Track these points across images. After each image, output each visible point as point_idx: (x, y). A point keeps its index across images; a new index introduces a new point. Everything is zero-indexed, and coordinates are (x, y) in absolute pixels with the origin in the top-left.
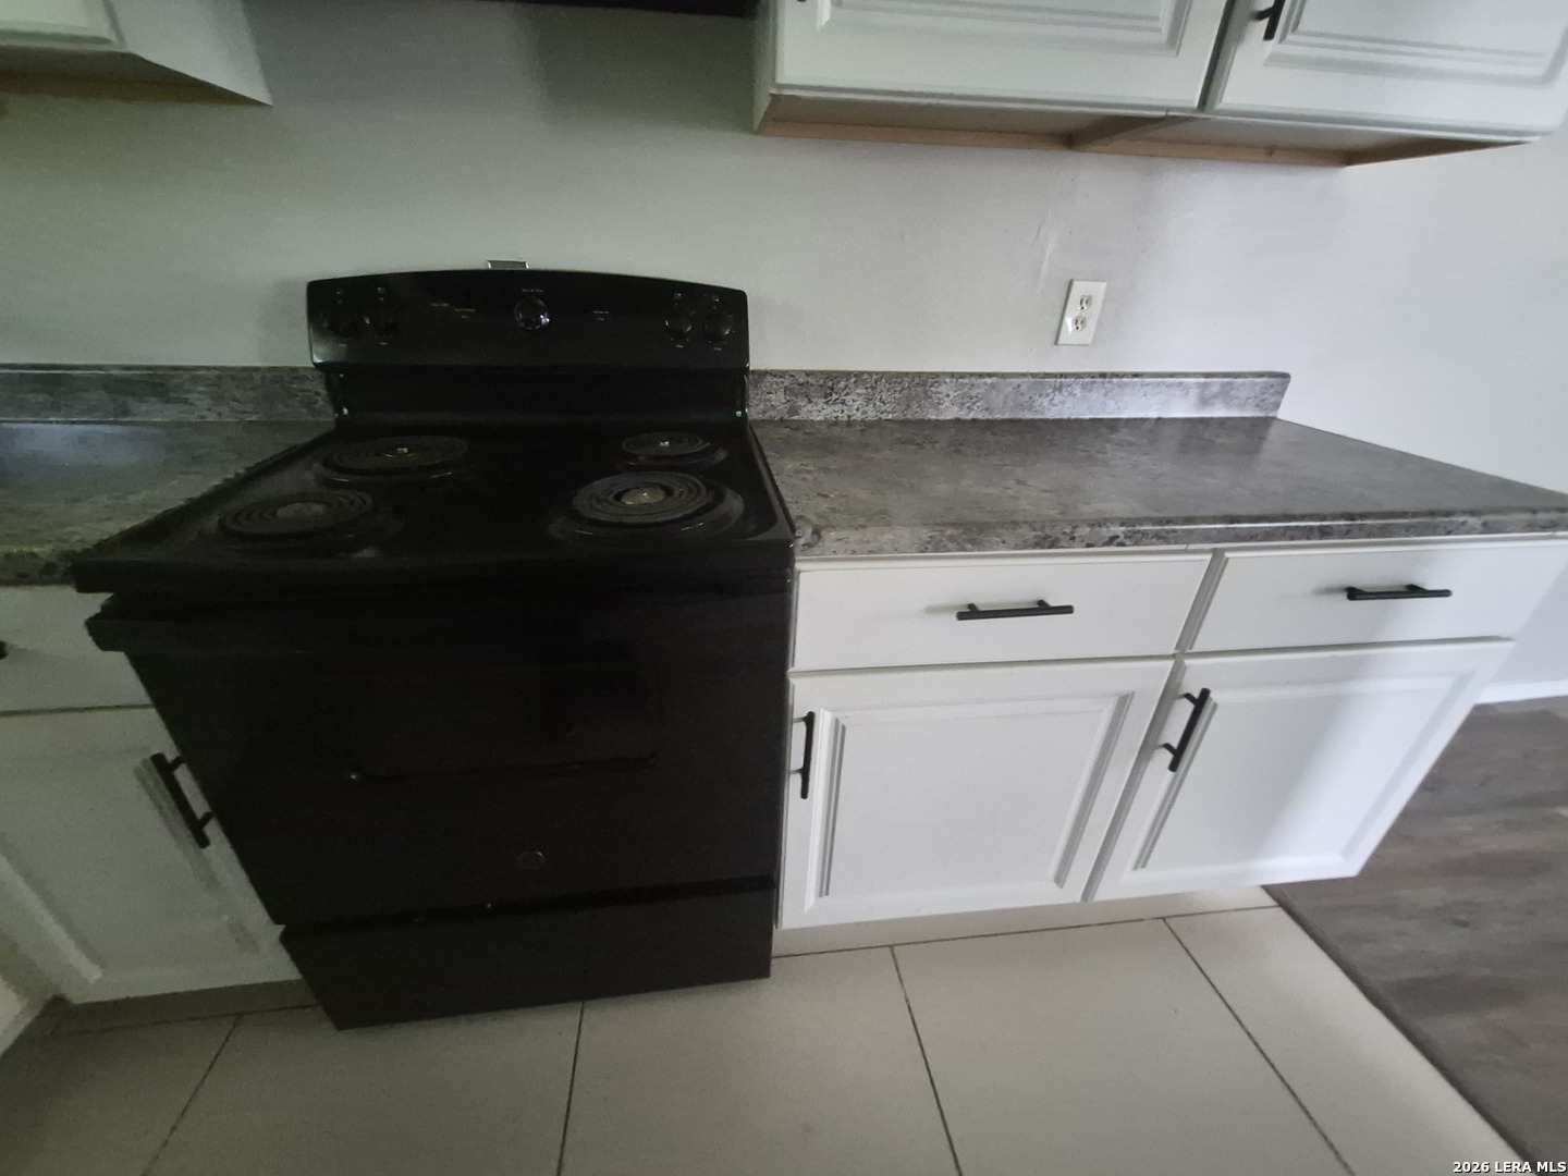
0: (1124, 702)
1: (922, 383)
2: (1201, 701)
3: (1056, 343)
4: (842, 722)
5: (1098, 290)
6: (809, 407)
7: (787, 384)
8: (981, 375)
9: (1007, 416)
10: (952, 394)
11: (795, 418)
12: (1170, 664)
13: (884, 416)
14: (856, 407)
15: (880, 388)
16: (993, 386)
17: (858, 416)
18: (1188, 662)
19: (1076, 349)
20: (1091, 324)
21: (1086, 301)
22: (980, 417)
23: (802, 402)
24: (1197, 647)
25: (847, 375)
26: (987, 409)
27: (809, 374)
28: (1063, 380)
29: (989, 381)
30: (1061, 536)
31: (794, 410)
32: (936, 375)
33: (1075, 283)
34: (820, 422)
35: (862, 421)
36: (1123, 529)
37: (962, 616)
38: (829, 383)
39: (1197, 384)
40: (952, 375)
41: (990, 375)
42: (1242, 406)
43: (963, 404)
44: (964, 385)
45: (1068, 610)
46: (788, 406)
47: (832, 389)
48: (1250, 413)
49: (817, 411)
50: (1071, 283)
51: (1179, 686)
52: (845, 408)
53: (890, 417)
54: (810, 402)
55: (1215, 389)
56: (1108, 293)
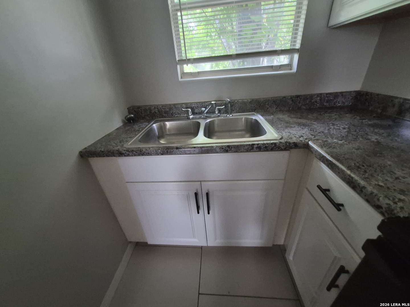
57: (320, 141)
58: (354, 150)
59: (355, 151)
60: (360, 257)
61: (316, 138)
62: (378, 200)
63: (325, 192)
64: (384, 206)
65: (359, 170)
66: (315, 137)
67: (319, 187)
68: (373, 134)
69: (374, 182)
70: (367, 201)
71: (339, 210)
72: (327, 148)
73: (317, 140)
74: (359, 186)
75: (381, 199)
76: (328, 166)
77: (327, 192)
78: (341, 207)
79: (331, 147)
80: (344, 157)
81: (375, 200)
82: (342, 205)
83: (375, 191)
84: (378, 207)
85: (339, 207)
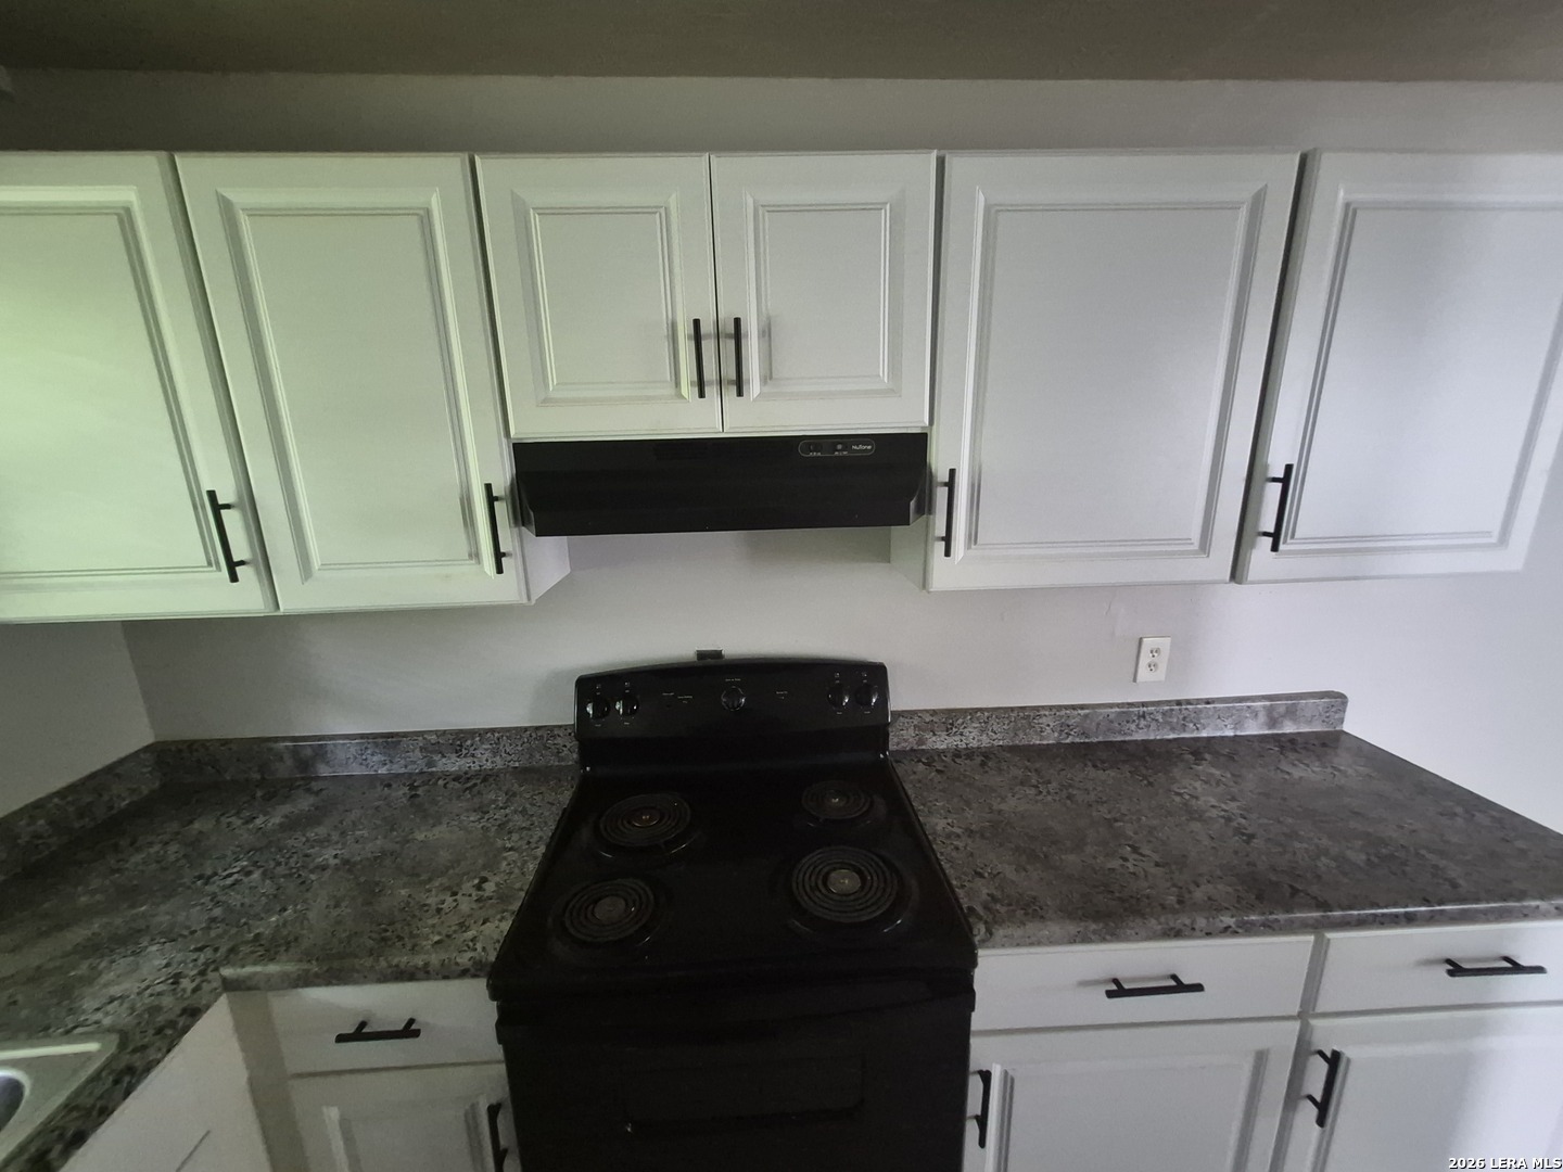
0: (1261, 1058)
1: (1026, 716)
2: (1334, 1060)
3: (1135, 680)
4: (1011, 1073)
5: (1165, 643)
6: (934, 738)
7: (916, 723)
8: (1074, 707)
9: (1101, 739)
10: (1052, 724)
11: (924, 747)
12: (1296, 1025)
13: (996, 743)
14: (972, 737)
15: (991, 723)
16: (1086, 716)
17: (974, 744)
18: (1314, 1022)
19: (1153, 685)
20: (1163, 667)
21: (1155, 651)
22: (1077, 740)
23: (928, 735)
24: (1319, 1009)
25: (964, 712)
26: (1083, 734)
27: (934, 712)
28: (1145, 709)
29: (1082, 712)
30: (1183, 928)
31: (921, 741)
32: (1037, 708)
33: (1145, 640)
34: (943, 751)
35: (978, 748)
36: (1234, 919)
37: (1110, 994)
38: (950, 719)
39: (1264, 707)
40: (1051, 708)
41: (1082, 707)
42: (1310, 722)
43: (1062, 731)
44: (1061, 717)
45: (1198, 988)
46: (917, 738)
47: (952, 724)
48: (1318, 728)
49: (940, 742)
50: (1141, 640)
51: (1309, 1043)
52: (963, 738)
53: (1001, 743)
54: (935, 735)
55: (1282, 710)
56: (1173, 645)
57: (245, 949)
58: (335, 913)
59: (338, 911)
60: (499, 1062)
61: (223, 950)
62: (457, 964)
63: (361, 1033)
64: (469, 964)
65: (390, 943)
66: (216, 950)
67: (341, 1038)
68: (317, 848)
69: (427, 944)
70: (446, 977)
71: (416, 1033)
72: (286, 950)
73: (233, 950)
74: (417, 968)
75: (458, 960)
76: (328, 983)
77: (364, 1031)
78: (414, 1027)
79: (289, 943)
80: (341, 942)
81: (454, 967)
82: (411, 1021)
83: (444, 956)
84: (464, 974)
85: (409, 1031)
